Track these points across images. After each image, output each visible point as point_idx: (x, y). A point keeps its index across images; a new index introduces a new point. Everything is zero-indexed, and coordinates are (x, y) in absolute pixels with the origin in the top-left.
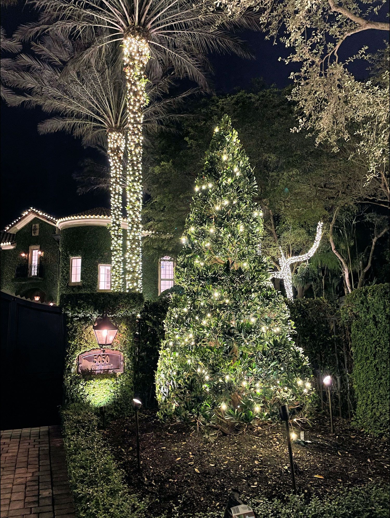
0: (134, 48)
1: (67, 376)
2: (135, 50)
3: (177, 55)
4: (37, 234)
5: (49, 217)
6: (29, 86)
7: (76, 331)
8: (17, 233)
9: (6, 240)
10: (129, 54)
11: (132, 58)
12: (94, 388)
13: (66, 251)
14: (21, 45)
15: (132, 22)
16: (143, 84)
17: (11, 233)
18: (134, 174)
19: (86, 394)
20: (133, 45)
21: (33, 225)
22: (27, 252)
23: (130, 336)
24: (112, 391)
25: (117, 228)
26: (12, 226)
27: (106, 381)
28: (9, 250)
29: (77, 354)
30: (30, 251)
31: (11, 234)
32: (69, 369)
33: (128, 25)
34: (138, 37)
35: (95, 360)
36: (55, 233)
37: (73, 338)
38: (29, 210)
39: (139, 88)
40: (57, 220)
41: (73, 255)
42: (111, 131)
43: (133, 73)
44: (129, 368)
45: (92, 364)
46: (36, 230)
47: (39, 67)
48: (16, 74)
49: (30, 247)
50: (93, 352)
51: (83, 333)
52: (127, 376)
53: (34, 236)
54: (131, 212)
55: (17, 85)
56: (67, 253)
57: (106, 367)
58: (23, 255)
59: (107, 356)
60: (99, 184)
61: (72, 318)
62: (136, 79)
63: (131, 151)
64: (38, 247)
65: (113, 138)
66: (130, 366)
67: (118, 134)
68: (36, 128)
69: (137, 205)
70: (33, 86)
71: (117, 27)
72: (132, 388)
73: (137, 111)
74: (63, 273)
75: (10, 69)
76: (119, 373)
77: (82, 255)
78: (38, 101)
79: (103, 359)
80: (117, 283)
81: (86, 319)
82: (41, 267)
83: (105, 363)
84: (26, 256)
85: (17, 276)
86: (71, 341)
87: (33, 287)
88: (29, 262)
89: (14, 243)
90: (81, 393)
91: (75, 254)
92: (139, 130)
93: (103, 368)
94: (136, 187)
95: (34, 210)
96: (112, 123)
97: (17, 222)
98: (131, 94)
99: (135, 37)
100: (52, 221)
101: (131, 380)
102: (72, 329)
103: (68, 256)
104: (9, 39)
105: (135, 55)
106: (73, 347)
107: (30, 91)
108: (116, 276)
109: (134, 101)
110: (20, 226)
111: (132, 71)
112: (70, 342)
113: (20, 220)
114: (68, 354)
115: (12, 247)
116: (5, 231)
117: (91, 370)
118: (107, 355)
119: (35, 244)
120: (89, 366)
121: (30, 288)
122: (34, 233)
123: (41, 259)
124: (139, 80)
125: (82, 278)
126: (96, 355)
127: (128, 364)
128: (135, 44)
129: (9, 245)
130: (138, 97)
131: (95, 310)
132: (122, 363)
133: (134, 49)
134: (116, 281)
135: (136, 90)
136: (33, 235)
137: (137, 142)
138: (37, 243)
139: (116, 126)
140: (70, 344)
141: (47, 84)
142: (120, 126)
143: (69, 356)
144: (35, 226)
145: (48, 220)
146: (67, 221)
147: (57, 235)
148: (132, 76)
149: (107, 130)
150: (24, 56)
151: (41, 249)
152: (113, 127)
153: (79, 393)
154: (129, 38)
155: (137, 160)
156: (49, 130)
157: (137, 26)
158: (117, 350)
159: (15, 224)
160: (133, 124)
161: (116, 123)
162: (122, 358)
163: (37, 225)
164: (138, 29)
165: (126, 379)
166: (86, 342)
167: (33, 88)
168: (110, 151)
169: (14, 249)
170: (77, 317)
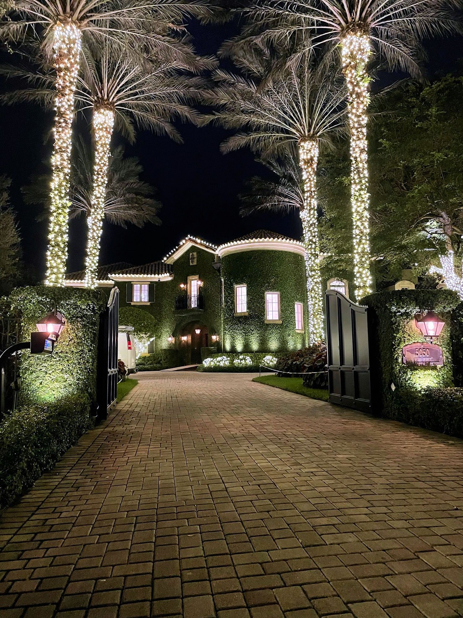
0: (356, 45)
1: (396, 366)
2: (357, 48)
3: (391, 46)
4: (195, 263)
5: (207, 244)
6: (223, 102)
7: (399, 326)
8: (174, 263)
9: (162, 271)
10: (349, 53)
11: (352, 57)
12: (419, 378)
13: (229, 279)
14: (218, 62)
15: (353, 18)
16: (366, 84)
17: (168, 263)
18: (361, 182)
19: (413, 382)
20: (354, 43)
21: (191, 254)
22: (186, 283)
23: (448, 331)
24: (436, 382)
25: (313, 246)
26: (170, 256)
27: (430, 372)
28: (167, 282)
29: (402, 346)
30: (189, 281)
31: (168, 265)
32: (397, 359)
33: (346, 22)
34: (359, 34)
35: (417, 352)
36: (214, 261)
37: (398, 331)
38: (186, 238)
39: (362, 88)
40: (216, 247)
41: (237, 283)
42: (304, 140)
43: (355, 74)
44: (448, 361)
45: (414, 356)
46: (194, 258)
47: (233, 80)
48: (210, 91)
49: (188, 277)
50: (414, 345)
51: (405, 327)
52: (448, 368)
53: (192, 266)
54: (359, 223)
55: (211, 104)
56: (230, 282)
57: (427, 360)
58: (182, 286)
59: (428, 350)
60: (263, 204)
61: (395, 313)
62: (359, 79)
63: (356, 158)
64: (197, 277)
65: (306, 148)
66: (450, 360)
67: (311, 144)
68: (219, 147)
69: (365, 215)
70: (225, 102)
71: (333, 26)
72: (452, 381)
73: (361, 114)
74: (227, 303)
75: (200, 88)
76: (439, 366)
77: (247, 283)
78: (226, 118)
79: (424, 352)
80: (316, 305)
81: (407, 315)
82: (200, 298)
83: (426, 356)
84: (185, 287)
85: (177, 308)
86: (396, 333)
87: (194, 320)
88: (189, 294)
89: (172, 274)
90: (409, 382)
91: (240, 282)
92: (363, 134)
93: (424, 360)
94: (363, 196)
95: (192, 237)
96: (305, 132)
97: (174, 252)
98: (354, 96)
99: (355, 34)
100: (211, 248)
101: (451, 373)
102: (395, 323)
103: (232, 284)
104: (206, 57)
105: (357, 53)
106: (398, 340)
107: (222, 108)
108: (316, 298)
109: (358, 103)
110: (177, 256)
111: (353, 71)
112: (395, 335)
113: (177, 250)
114: (395, 345)
115: (170, 279)
116: (163, 261)
117: (415, 362)
118: (427, 348)
119: (193, 274)
120: (412, 357)
121: (190, 321)
122: (192, 262)
123: (200, 289)
124: (362, 80)
125: (248, 308)
126: (417, 348)
127: (447, 358)
128: (357, 42)
129: (168, 276)
130: (362, 99)
131: (416, 305)
132: (441, 357)
133: (355, 47)
134: (316, 303)
135: (359, 91)
136: (191, 264)
137: (362, 147)
138: (196, 273)
139: (309, 135)
140: (395, 337)
141: (240, 97)
142: (313, 134)
143: (396, 348)
144: (193, 255)
145: (207, 247)
146: (229, 247)
147: (216, 263)
148: (354, 76)
149: (299, 141)
150: (219, 72)
151: (200, 279)
152: (305, 136)
153: (407, 381)
154: (349, 36)
155: (363, 166)
156: (231, 148)
157: (358, 21)
158: (436, 344)
159: (173, 254)
160: (357, 129)
161: (309, 131)
162: (441, 352)
163: (195, 254)
164: (359, 25)
165: (447, 372)
166: (409, 335)
167: (226, 104)
168: (303, 163)
169: (172, 281)
170: (399, 312)
